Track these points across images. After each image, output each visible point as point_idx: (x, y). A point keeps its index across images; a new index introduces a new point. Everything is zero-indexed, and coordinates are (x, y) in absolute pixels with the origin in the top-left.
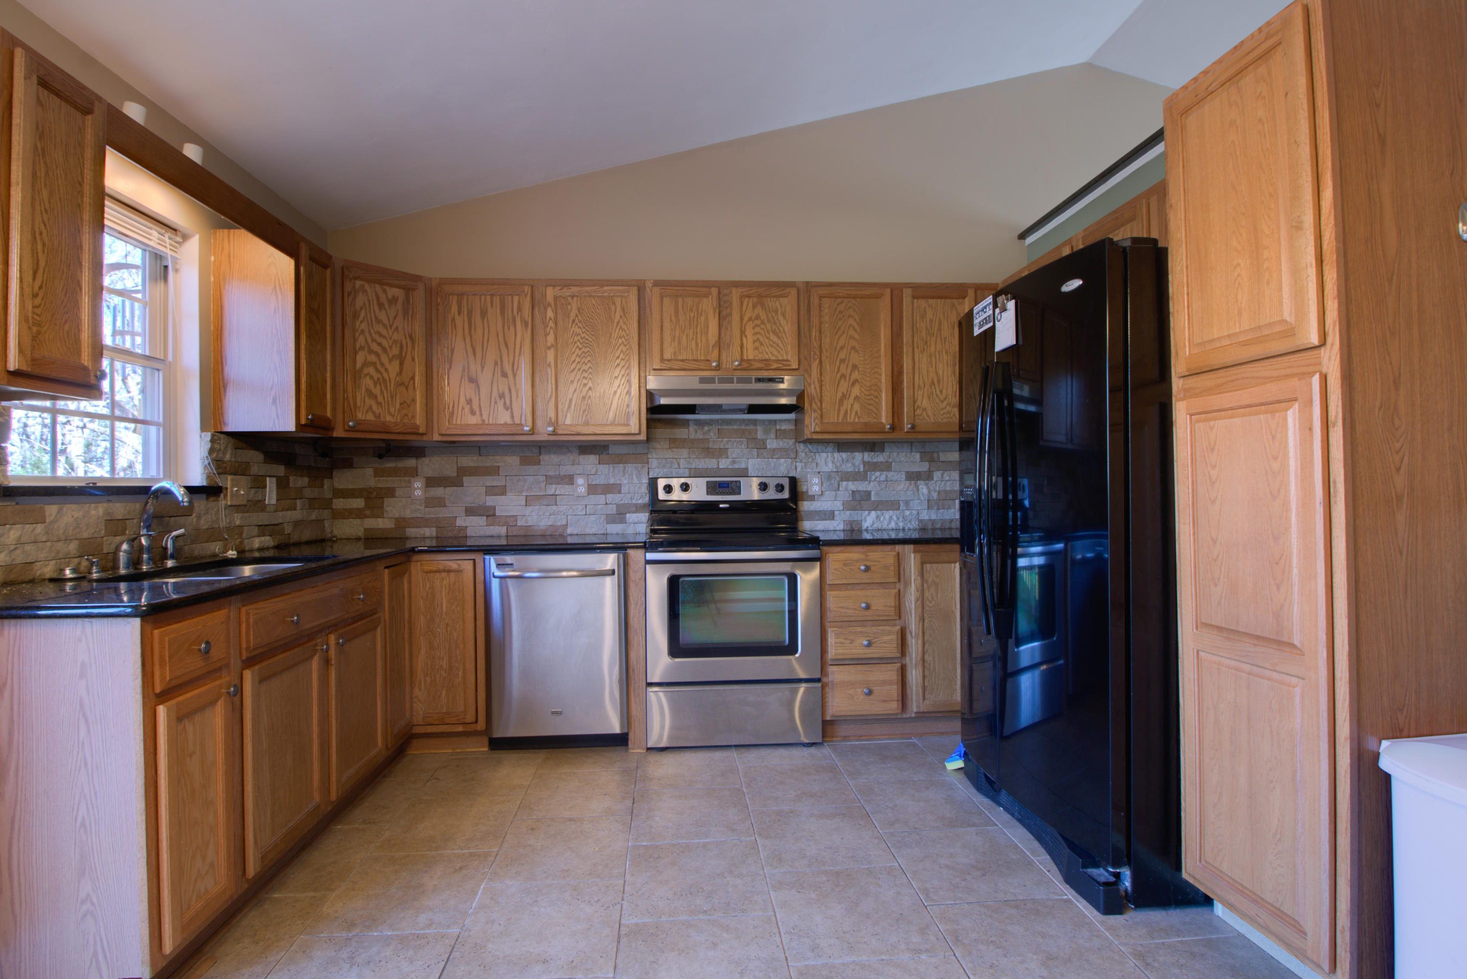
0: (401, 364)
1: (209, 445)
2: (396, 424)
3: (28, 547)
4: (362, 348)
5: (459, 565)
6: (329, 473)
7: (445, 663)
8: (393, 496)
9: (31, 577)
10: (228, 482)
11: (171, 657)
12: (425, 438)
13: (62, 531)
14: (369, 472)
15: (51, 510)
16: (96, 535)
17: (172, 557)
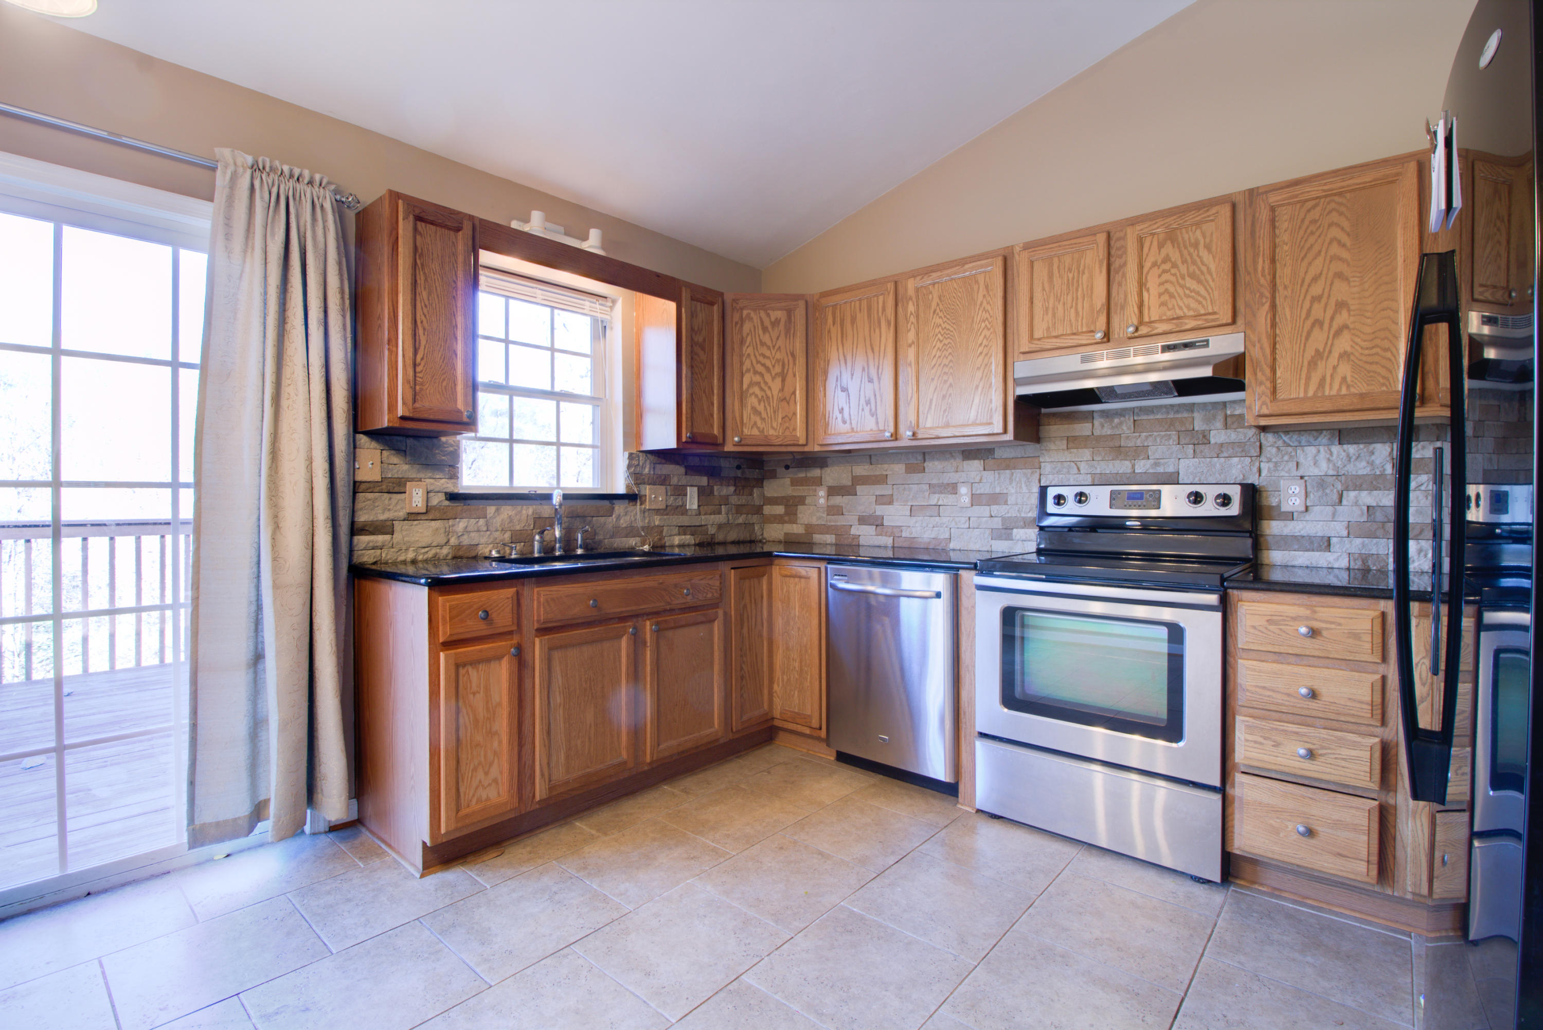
0: (783, 381)
1: (627, 462)
2: (778, 437)
3: (473, 534)
4: (748, 371)
5: (807, 572)
6: (759, 482)
7: (797, 665)
8: (804, 504)
9: (473, 554)
10: (647, 490)
11: (451, 619)
12: (806, 449)
13: (499, 524)
14: (787, 481)
15: (491, 510)
16: (526, 528)
17: (581, 547)
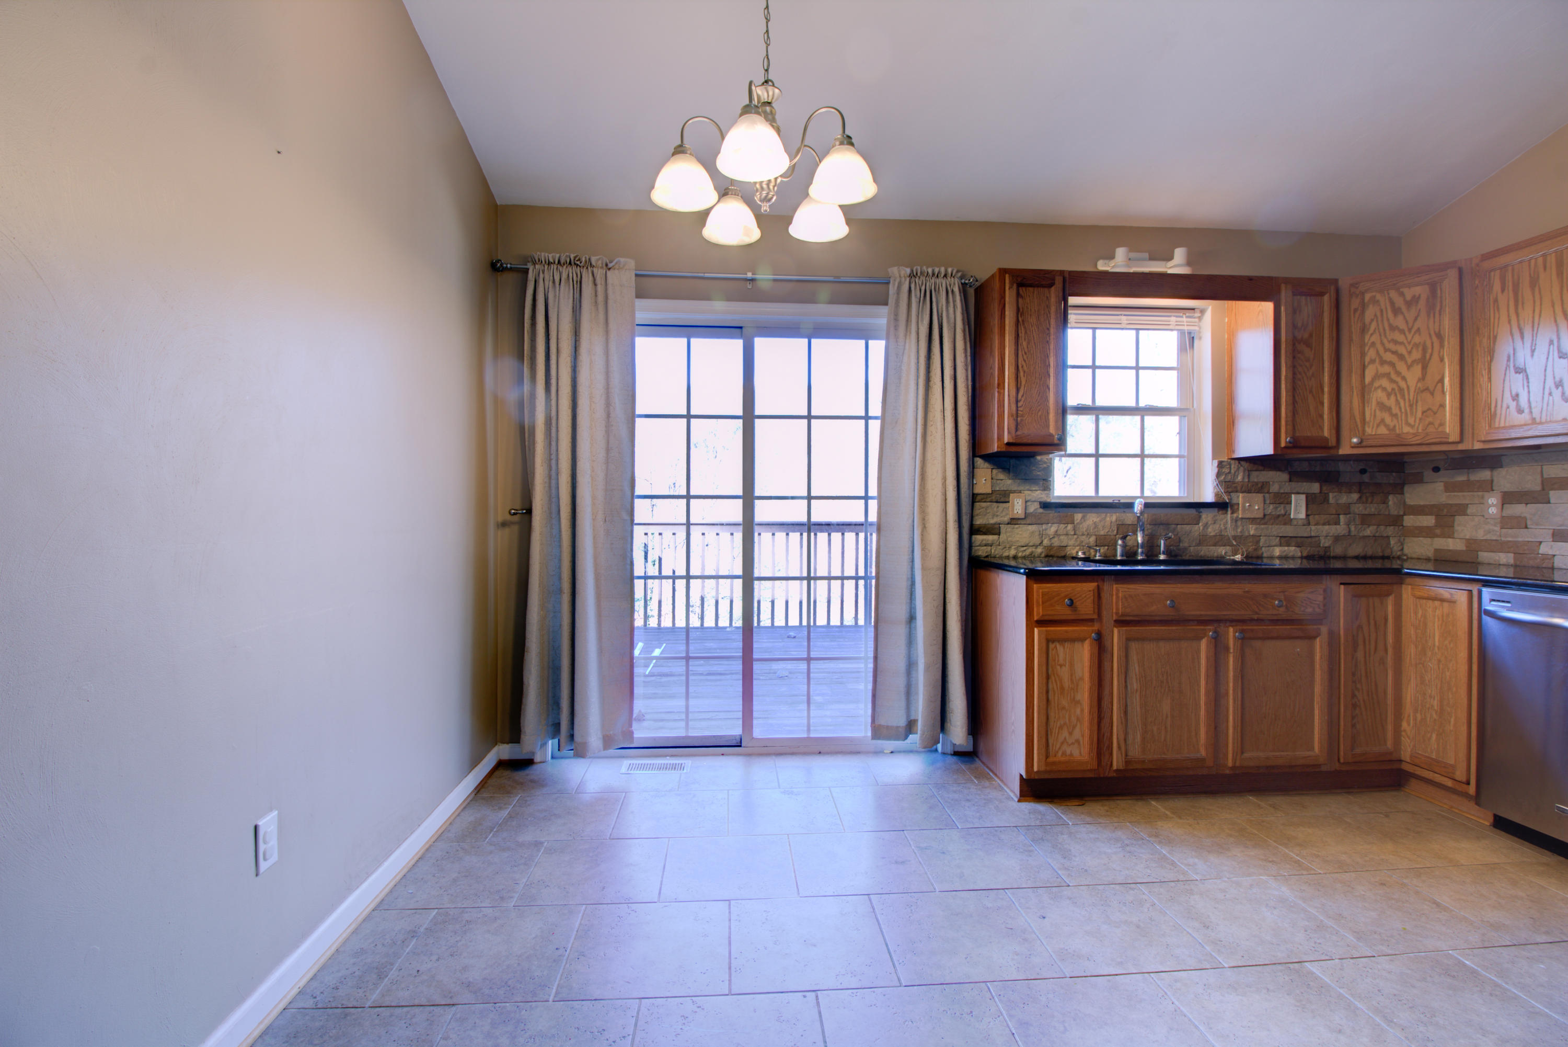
0: (1424, 368)
2: (1415, 435)
3: (1062, 537)
4: (1372, 361)
5: (1451, 594)
7: (1435, 703)
8: (1465, 514)
9: (1063, 554)
10: (1240, 498)
11: (1043, 603)
12: (1461, 447)
13: (1085, 529)
14: (1440, 486)
15: (1078, 517)
16: (1110, 533)
17: (1164, 553)
